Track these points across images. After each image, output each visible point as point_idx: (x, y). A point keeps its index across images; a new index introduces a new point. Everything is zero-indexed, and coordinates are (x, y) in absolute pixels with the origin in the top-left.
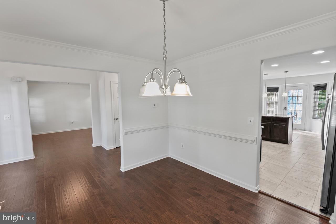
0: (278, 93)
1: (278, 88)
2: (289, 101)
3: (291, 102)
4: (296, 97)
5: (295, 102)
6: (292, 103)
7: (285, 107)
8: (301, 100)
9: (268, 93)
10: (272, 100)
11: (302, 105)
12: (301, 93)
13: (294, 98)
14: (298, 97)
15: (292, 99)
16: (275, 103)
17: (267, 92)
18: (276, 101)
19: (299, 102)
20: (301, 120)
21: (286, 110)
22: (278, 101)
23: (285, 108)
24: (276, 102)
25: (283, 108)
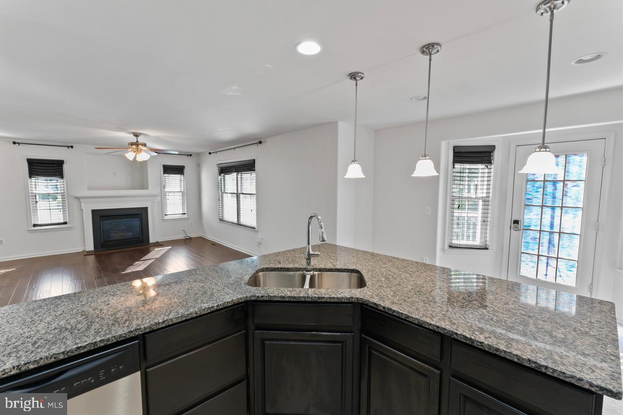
0: (492, 166)
1: (494, 147)
2: (530, 197)
3: (538, 201)
4: (555, 182)
5: (554, 202)
6: (542, 206)
7: (515, 218)
8: (576, 194)
9: (457, 166)
10: (469, 192)
11: (580, 213)
12: (579, 166)
13: (550, 188)
14: (564, 181)
15: (541, 190)
16: (481, 203)
17: (455, 161)
18: (485, 195)
19: (568, 202)
20: (575, 270)
21: (517, 229)
22: (491, 195)
23: (516, 222)
24: (486, 201)
25: (508, 223)
